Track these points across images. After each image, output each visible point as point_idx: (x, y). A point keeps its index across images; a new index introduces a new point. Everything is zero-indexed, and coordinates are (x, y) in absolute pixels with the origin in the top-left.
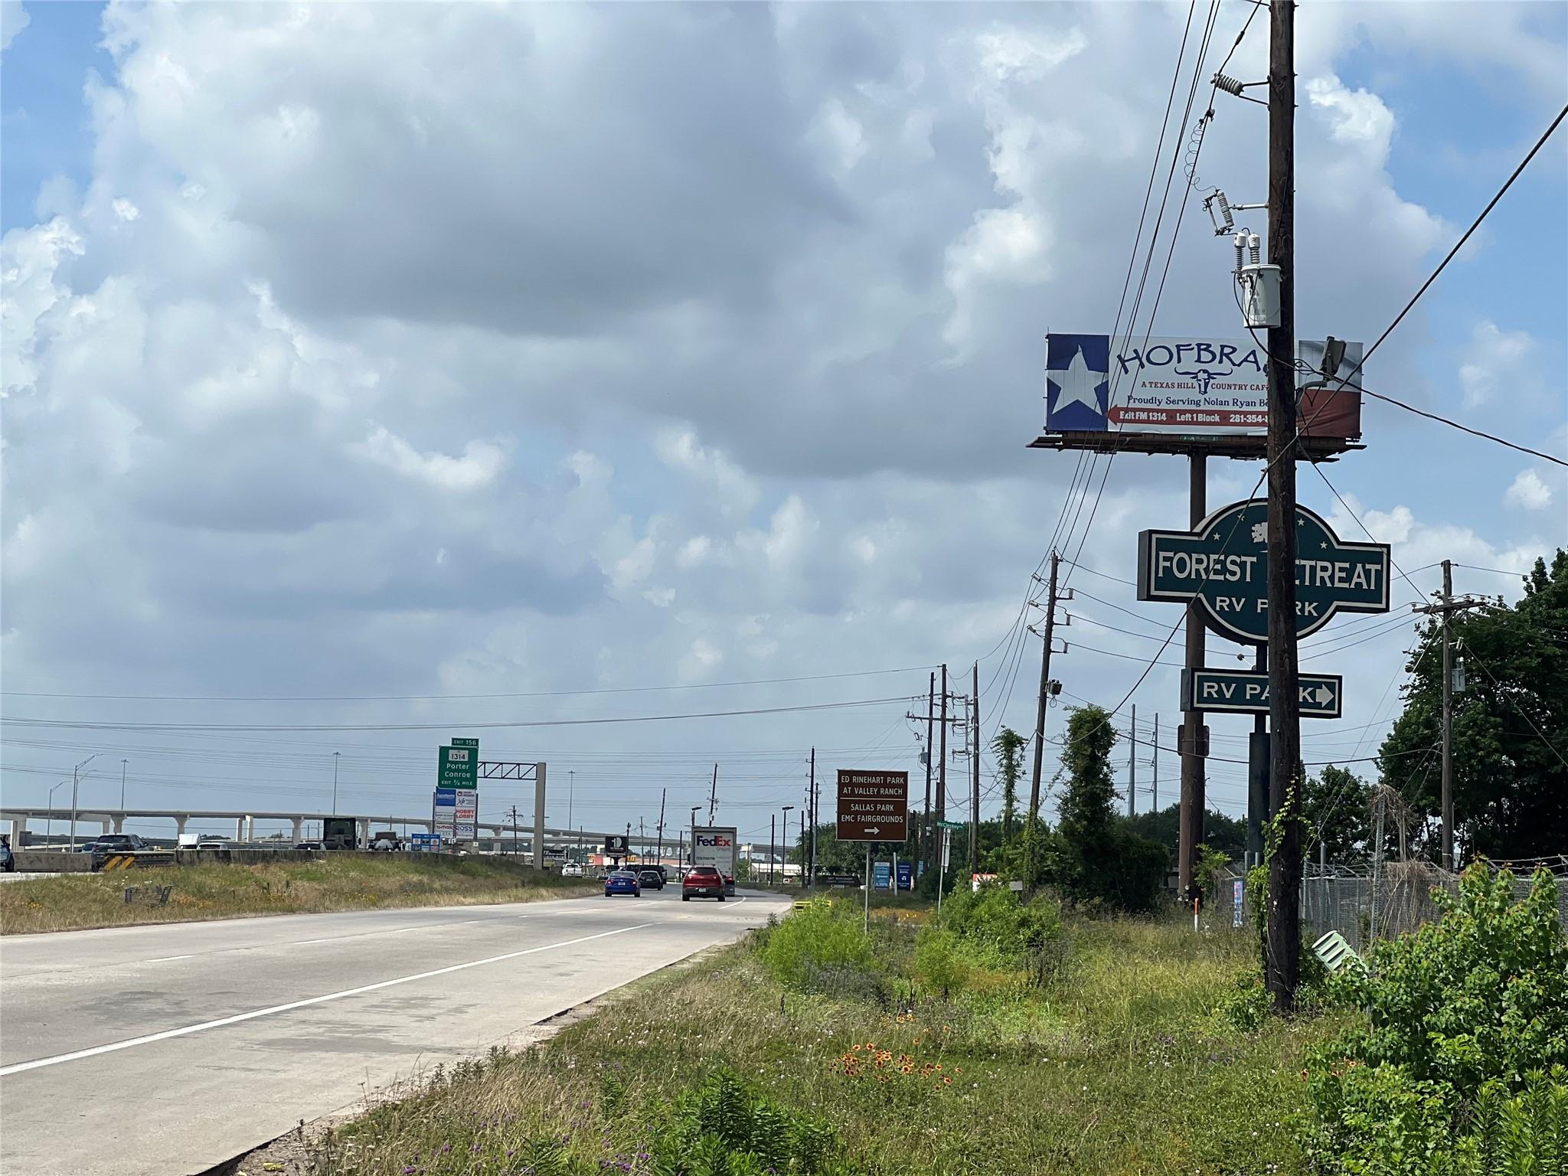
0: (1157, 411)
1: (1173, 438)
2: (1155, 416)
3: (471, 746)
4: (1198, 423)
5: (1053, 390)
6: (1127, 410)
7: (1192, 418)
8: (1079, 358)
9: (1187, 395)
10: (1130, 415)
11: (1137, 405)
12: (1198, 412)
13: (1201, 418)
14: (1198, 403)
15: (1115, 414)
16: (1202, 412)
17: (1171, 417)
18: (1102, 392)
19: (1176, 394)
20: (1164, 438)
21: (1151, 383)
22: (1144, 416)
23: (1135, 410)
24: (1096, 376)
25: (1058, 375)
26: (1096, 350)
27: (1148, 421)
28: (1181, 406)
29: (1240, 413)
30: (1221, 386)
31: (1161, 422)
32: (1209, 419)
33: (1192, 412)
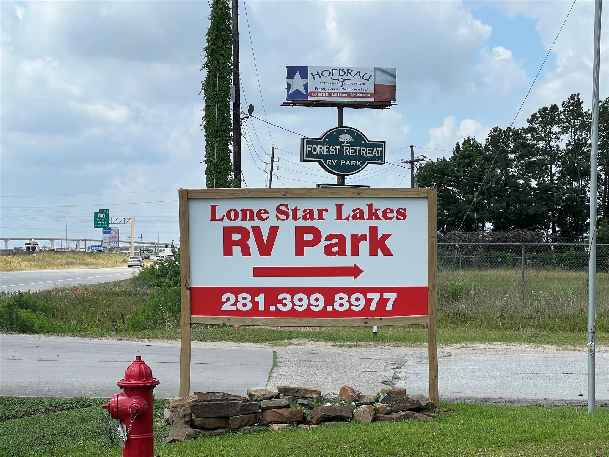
0: (325, 93)
1: (331, 102)
2: (324, 94)
3: (106, 212)
4: (340, 97)
5: (289, 86)
6: (315, 92)
7: (338, 95)
8: (298, 75)
9: (335, 87)
10: (316, 94)
11: (318, 91)
12: (339, 93)
13: (341, 95)
14: (339, 90)
15: (311, 94)
16: (341, 93)
17: (330, 95)
18: (306, 86)
19: (332, 87)
20: (328, 102)
21: (323, 83)
22: (321, 94)
23: (318, 92)
24: (304, 81)
25: (290, 81)
26: (304, 72)
27: (322, 96)
28: (334, 91)
29: (354, 93)
30: (347, 84)
31: (327, 97)
32: (343, 95)
33: (337, 93)
